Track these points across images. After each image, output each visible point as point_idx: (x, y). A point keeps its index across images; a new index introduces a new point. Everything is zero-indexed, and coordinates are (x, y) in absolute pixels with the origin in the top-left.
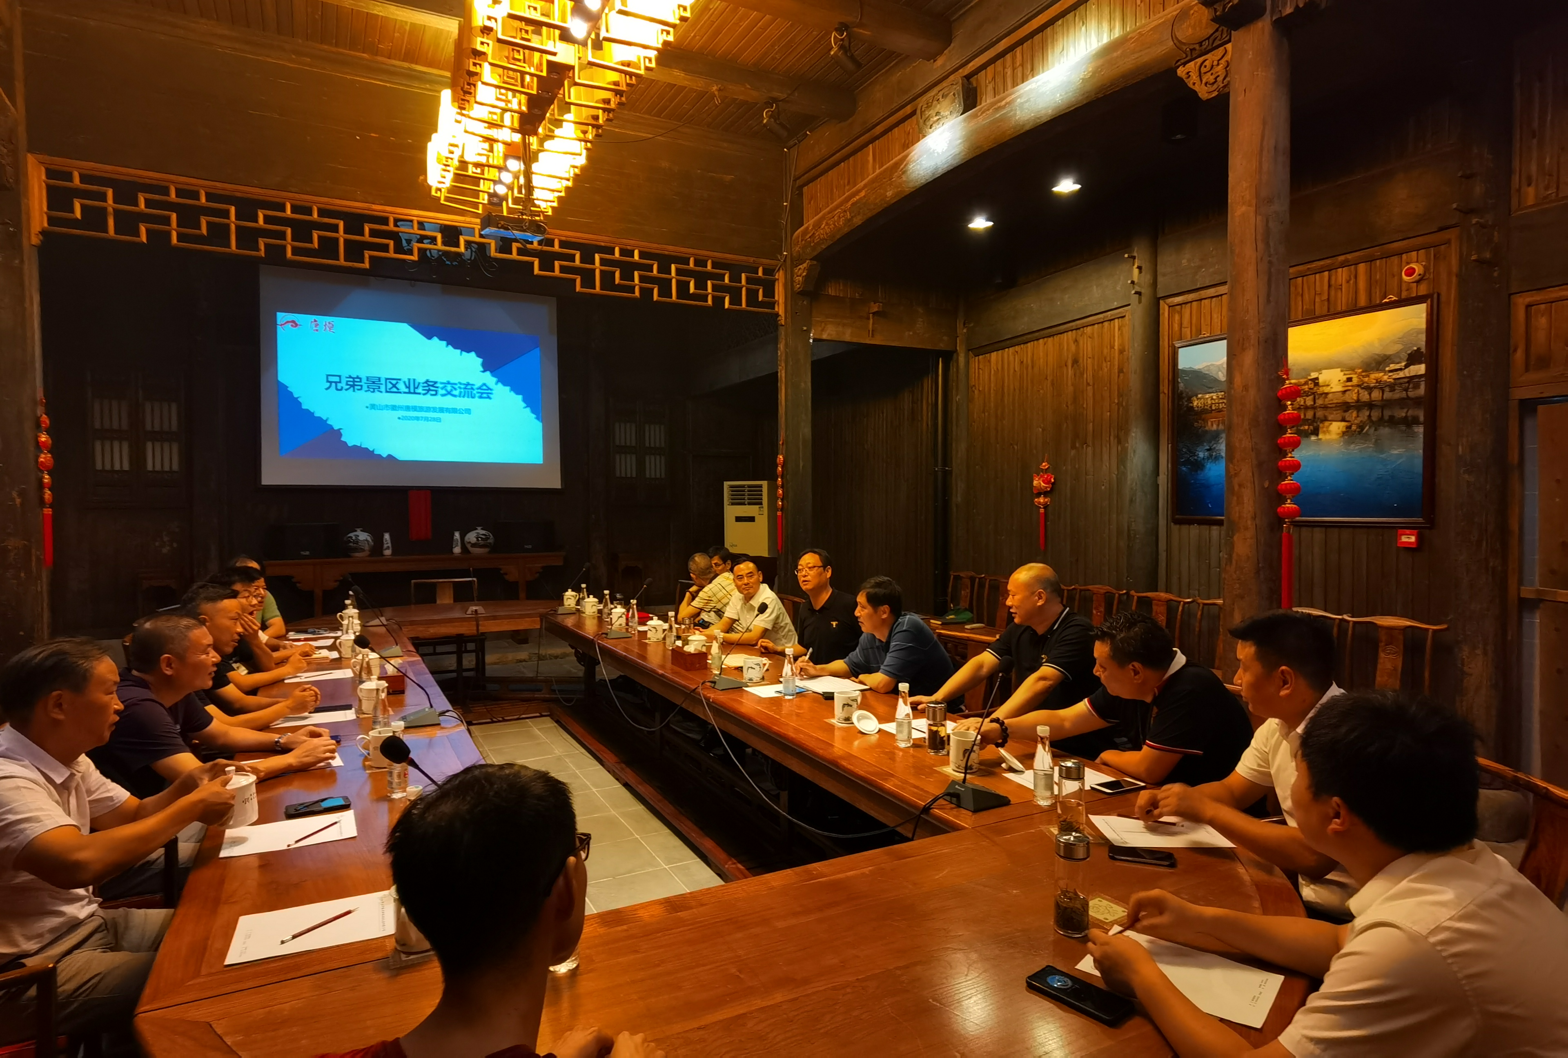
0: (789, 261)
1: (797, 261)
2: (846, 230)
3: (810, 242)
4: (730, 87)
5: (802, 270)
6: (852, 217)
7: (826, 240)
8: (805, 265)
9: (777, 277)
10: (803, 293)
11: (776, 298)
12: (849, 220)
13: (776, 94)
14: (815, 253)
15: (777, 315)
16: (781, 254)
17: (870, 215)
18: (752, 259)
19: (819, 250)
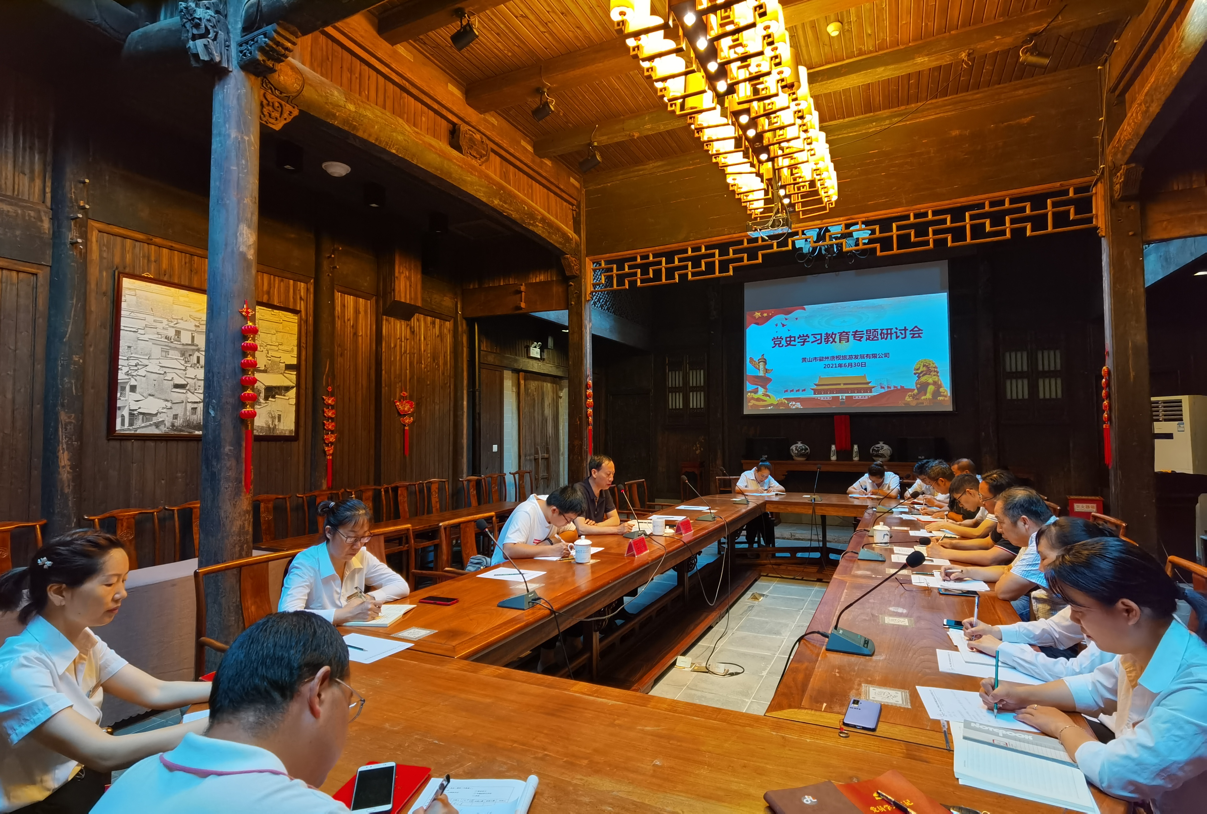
0: (1106, 174)
1: (1114, 169)
2: (1147, 122)
3: (1118, 148)
4: (978, 47)
5: (1120, 178)
6: (1148, 107)
7: (1132, 140)
8: (1122, 171)
9: (1094, 191)
10: (1125, 199)
11: (1094, 212)
12: (1146, 111)
13: (1032, 30)
14: (1127, 156)
15: (1096, 228)
16: (1097, 168)
17: (1164, 98)
18: (1058, 184)
19: (1129, 152)
